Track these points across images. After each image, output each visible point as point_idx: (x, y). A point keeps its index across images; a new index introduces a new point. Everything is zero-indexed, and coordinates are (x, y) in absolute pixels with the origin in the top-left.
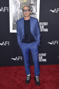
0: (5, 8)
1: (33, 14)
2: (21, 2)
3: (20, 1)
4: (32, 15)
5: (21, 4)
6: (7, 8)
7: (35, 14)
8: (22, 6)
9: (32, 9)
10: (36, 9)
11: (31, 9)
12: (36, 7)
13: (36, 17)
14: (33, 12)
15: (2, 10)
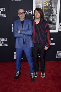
0: (29, 12)
1: (53, 15)
2: (43, 6)
3: (42, 4)
5: (43, 8)
6: (31, 12)
7: (55, 16)
8: (44, 9)
10: (57, 12)
11: (52, 12)
13: (56, 18)
14: (54, 14)
15: (27, 13)
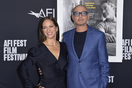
4: (107, 23)
7: (113, 21)
9: (107, 11)
10: (116, 11)
11: (104, 11)
12: (116, 5)
13: (115, 27)
14: (108, 17)
15: (42, 15)
